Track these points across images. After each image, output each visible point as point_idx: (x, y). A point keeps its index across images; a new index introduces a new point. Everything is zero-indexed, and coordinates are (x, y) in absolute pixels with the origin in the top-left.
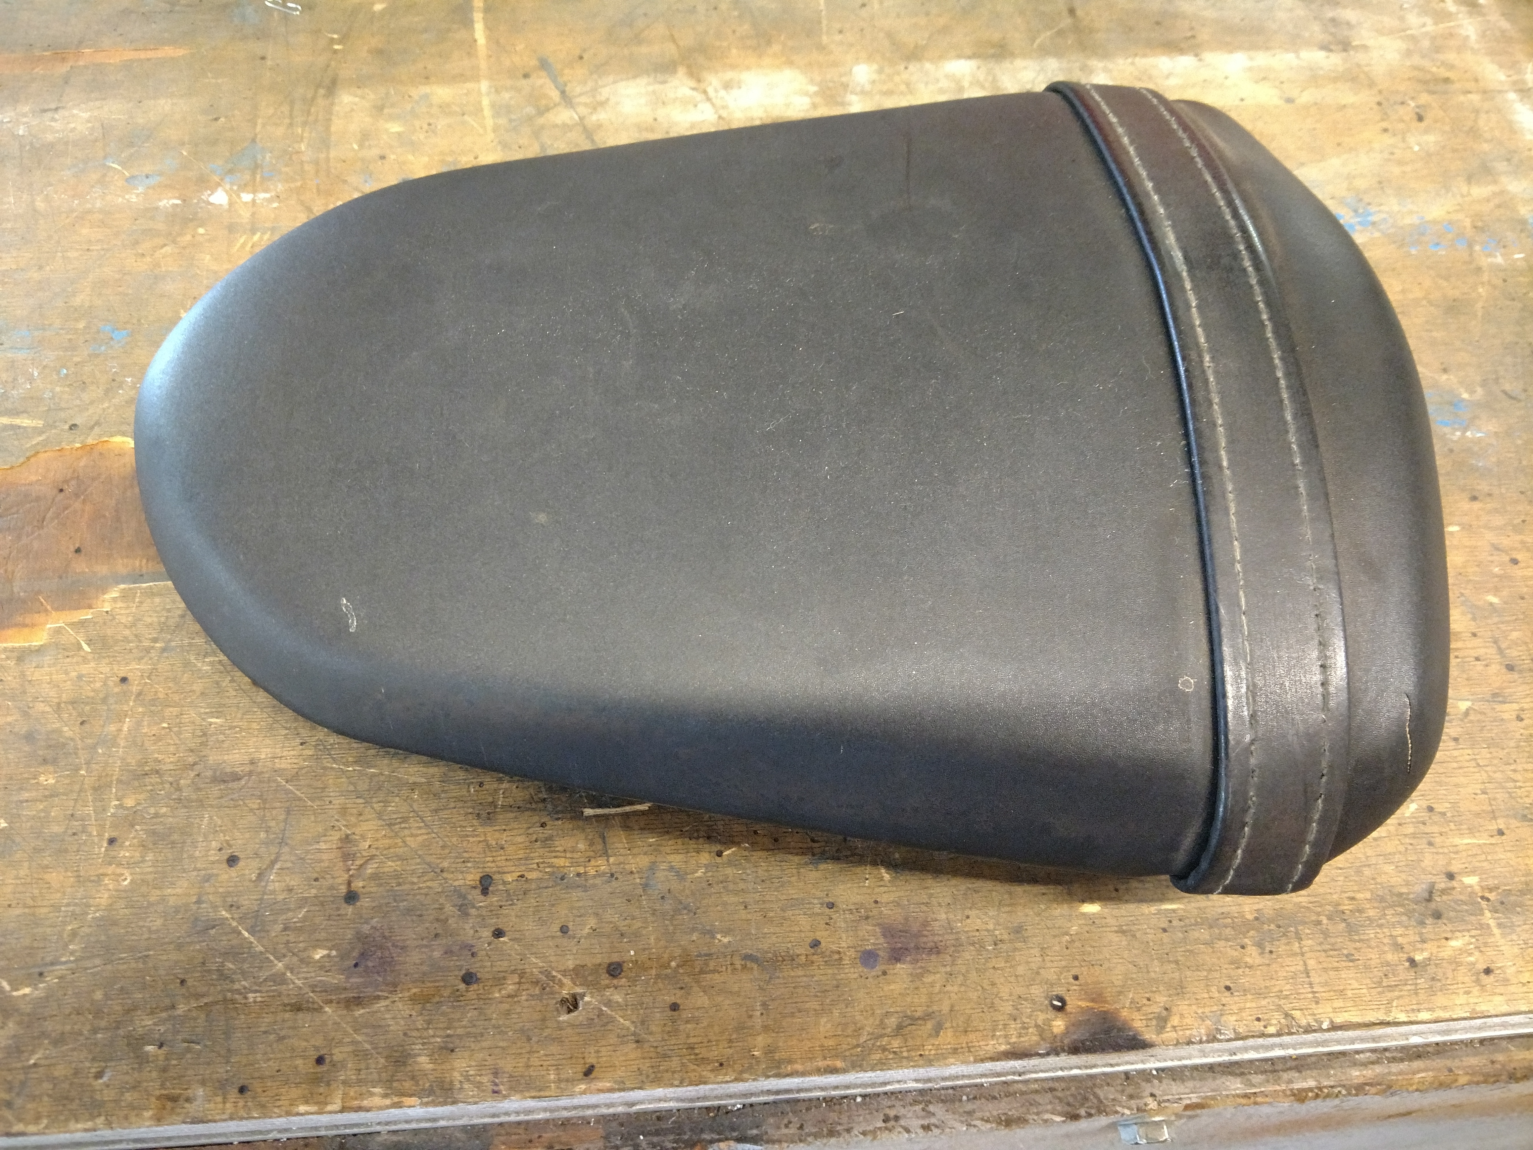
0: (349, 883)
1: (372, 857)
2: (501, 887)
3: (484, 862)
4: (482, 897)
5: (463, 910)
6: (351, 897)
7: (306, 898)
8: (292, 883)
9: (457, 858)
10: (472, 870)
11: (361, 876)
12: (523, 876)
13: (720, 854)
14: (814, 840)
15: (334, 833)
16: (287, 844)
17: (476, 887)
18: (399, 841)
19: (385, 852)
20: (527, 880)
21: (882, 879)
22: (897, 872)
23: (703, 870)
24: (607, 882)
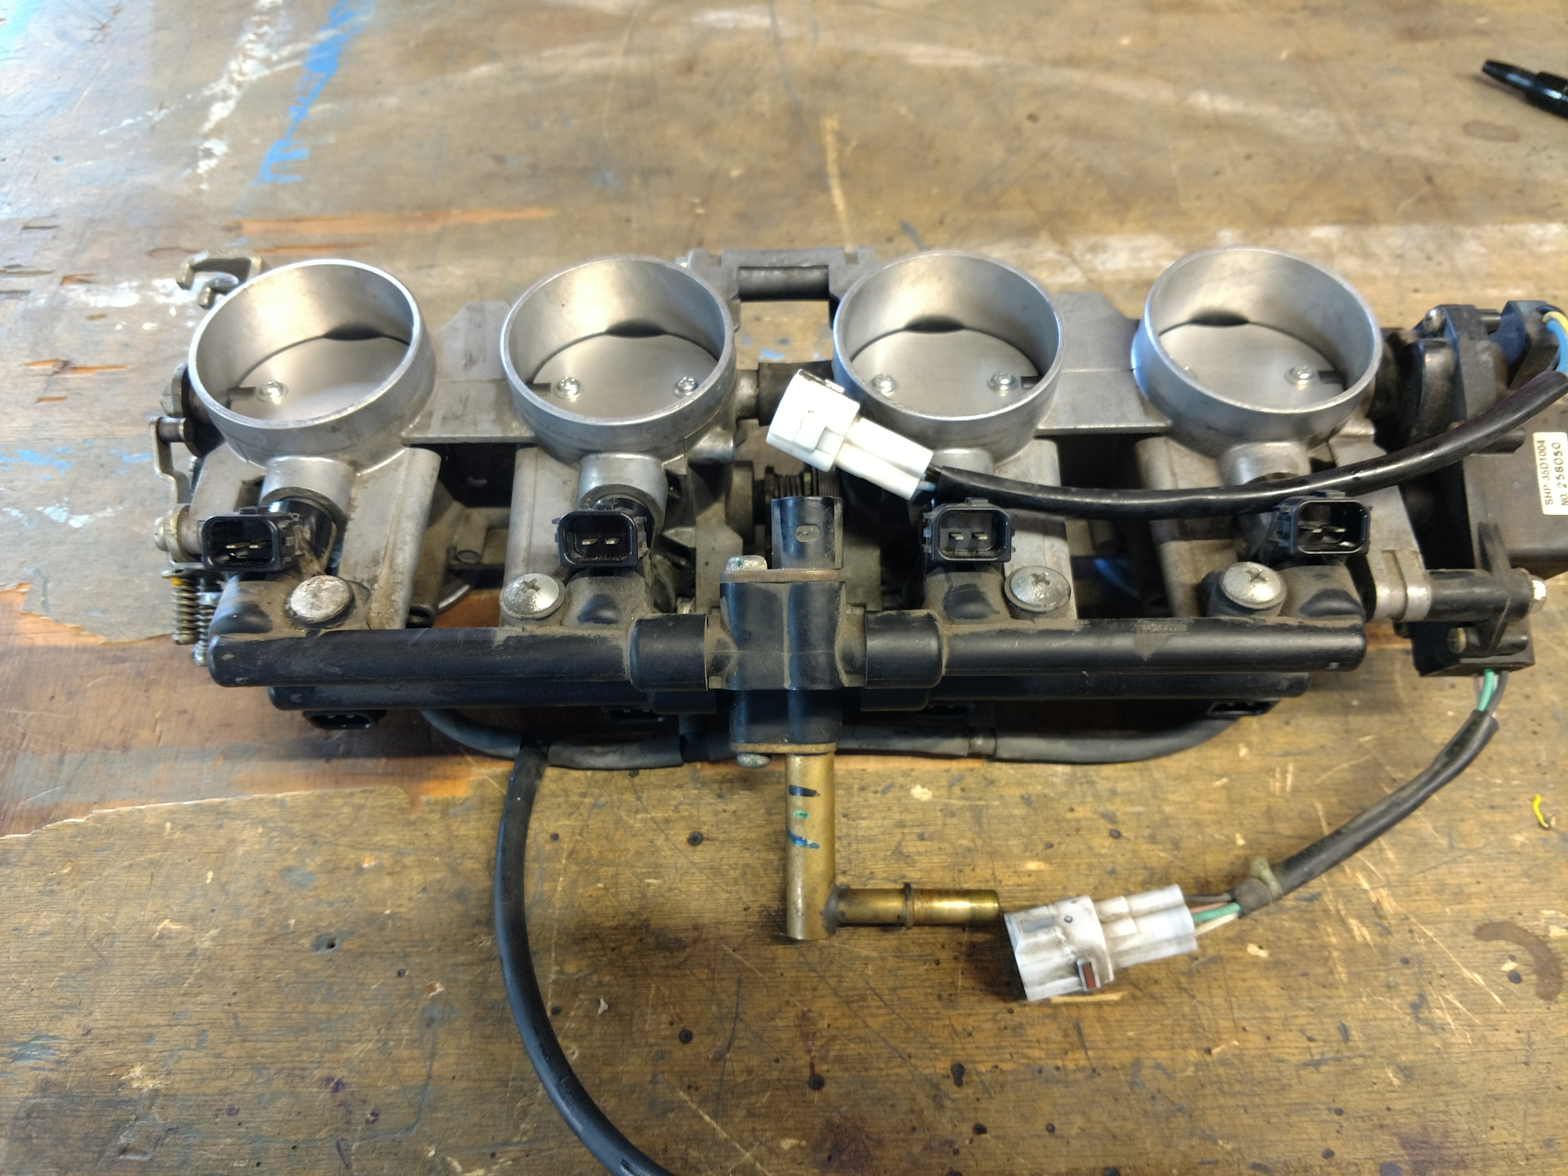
0: (812, 1066)
1: (834, 1038)
2: (975, 1078)
3: (952, 1049)
4: (955, 1088)
5: (938, 1100)
6: (817, 1083)
7: (769, 1081)
8: (751, 1063)
9: (923, 1042)
10: (942, 1057)
11: (824, 1059)
12: (997, 1067)
13: (1208, 1051)
14: (1310, 1039)
15: (789, 1009)
16: (742, 1020)
17: (948, 1077)
18: (859, 1021)
19: (846, 1032)
20: (1002, 1072)
21: (1391, 1084)
22: (1406, 1076)
23: (1192, 1068)
24: (1088, 1078)
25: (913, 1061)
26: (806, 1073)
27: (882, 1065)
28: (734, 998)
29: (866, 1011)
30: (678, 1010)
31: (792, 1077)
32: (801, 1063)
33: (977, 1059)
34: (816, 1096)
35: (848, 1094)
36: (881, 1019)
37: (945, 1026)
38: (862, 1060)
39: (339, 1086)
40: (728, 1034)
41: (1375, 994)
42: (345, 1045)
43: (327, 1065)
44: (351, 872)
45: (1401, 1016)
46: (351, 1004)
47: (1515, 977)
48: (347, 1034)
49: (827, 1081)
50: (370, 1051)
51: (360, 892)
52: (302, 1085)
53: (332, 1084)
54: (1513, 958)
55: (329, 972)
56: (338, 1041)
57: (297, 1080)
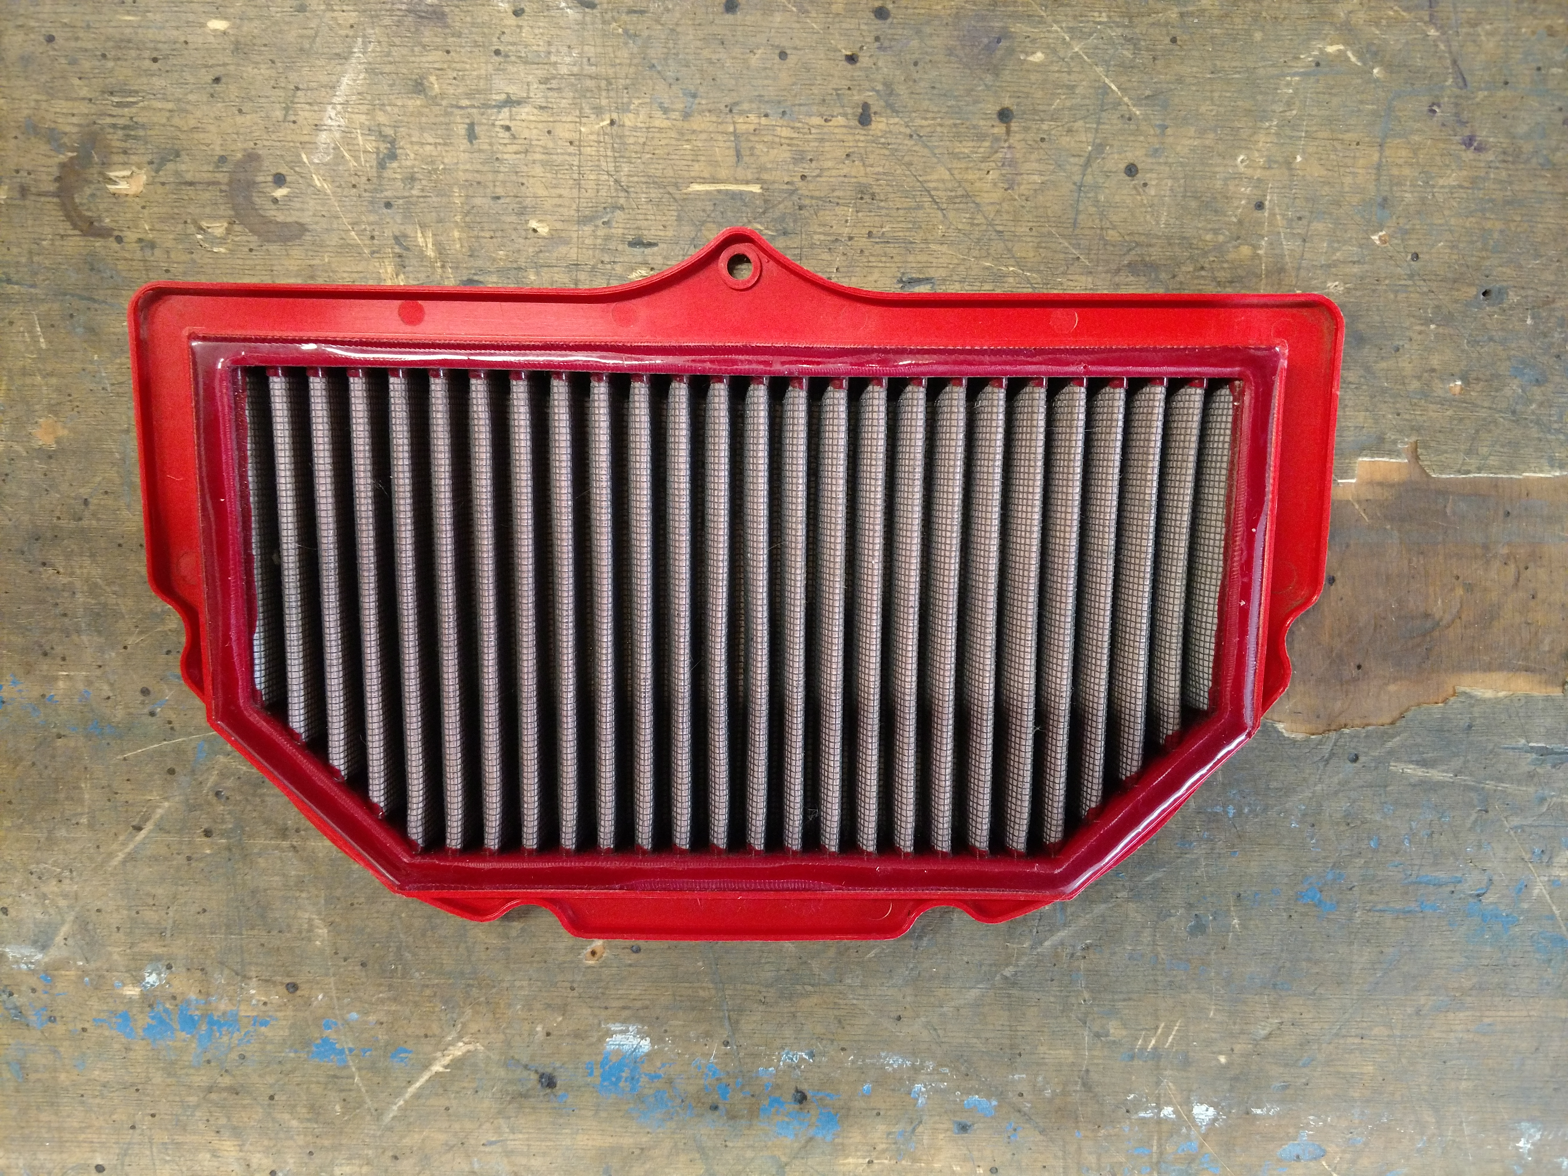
0: (1008, 132)
1: (984, 160)
2: (849, 111)
3: (868, 141)
4: (870, 102)
5: (888, 91)
6: (1004, 115)
7: (1052, 120)
8: (1068, 139)
9: (896, 150)
10: (879, 134)
11: (997, 139)
12: (826, 120)
13: (612, 123)
14: (508, 128)
15: (1026, 192)
16: (1075, 184)
17: (875, 113)
18: (958, 177)
19: (971, 165)
20: (821, 115)
21: (438, 78)
22: (421, 84)
23: (632, 107)
24: (736, 104)
25: (908, 131)
26: (1014, 126)
27: (939, 129)
28: (1081, 208)
29: (949, 185)
30: (1139, 198)
31: (1029, 123)
32: (1018, 137)
33: (844, 130)
34: (1007, 102)
35: (976, 102)
36: (935, 177)
37: (872, 166)
38: (958, 137)
39: (1469, 142)
40: (1090, 170)
41: (429, 172)
42: (1466, 184)
43: (1482, 165)
44: (1474, 375)
45: (409, 146)
46: (1463, 227)
47: (280, 180)
48: (1465, 196)
49: (995, 116)
50: (1441, 177)
51: (1463, 351)
52: (1504, 145)
53: (1475, 144)
54: (275, 201)
55: (1488, 263)
56: (1472, 188)
57: (1510, 150)
